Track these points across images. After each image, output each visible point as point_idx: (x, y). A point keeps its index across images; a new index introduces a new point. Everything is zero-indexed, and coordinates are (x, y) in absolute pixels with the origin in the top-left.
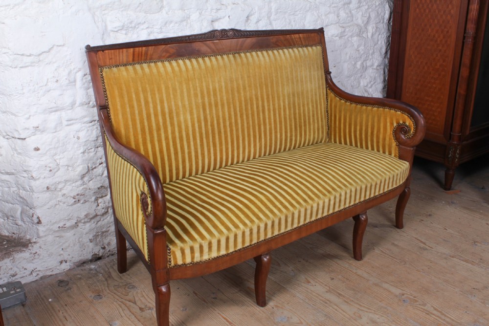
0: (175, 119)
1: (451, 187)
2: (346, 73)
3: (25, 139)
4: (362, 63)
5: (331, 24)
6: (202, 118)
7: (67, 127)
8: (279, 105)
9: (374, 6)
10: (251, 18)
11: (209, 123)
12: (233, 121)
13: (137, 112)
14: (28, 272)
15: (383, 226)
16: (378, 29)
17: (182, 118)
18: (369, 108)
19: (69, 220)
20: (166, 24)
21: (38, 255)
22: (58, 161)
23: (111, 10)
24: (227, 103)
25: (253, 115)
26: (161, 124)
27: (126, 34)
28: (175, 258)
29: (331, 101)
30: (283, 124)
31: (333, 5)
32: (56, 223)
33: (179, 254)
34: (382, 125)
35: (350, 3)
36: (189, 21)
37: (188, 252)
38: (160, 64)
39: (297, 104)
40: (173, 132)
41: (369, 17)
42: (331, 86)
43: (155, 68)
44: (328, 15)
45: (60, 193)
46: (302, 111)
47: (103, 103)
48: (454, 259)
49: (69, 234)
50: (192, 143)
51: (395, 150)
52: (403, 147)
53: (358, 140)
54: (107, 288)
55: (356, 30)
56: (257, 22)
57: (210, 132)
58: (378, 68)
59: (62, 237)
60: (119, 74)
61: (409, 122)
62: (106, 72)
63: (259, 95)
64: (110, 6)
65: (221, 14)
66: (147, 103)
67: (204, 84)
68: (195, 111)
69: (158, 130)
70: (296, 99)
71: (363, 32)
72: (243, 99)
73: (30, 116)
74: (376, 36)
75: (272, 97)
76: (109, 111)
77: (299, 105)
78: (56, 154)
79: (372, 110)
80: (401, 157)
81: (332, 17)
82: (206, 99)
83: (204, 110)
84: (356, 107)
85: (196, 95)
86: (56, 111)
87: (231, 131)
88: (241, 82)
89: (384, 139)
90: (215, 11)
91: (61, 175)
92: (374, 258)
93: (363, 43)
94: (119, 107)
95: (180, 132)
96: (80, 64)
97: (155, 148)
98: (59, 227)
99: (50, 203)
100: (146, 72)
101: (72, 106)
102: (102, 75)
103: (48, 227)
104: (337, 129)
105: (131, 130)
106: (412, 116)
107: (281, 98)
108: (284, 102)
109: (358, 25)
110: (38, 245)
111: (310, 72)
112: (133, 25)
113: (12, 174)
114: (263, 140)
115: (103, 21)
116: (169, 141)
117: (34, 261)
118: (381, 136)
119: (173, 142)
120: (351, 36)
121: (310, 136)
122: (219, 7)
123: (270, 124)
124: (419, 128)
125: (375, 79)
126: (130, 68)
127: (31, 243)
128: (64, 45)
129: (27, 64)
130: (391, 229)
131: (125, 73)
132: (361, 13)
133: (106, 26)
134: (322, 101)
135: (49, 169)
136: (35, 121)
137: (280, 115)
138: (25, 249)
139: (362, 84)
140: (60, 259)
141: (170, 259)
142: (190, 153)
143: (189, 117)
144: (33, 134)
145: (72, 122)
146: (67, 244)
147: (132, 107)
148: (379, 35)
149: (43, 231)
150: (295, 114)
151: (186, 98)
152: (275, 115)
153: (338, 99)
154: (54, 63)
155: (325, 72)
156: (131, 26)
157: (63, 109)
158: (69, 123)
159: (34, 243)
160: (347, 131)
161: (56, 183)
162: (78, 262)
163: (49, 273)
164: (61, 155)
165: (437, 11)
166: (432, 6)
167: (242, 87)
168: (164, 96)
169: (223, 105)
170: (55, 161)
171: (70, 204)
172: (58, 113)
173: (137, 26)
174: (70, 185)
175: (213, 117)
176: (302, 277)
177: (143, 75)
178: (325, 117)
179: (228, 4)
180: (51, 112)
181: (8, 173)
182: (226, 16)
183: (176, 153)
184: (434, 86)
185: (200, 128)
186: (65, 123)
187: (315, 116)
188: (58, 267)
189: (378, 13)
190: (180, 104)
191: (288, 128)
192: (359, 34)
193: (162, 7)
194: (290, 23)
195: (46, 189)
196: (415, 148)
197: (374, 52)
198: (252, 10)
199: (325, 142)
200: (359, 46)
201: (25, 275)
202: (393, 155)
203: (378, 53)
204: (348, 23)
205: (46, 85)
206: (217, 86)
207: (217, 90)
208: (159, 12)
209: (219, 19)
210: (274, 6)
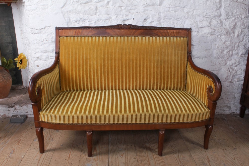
0: (88, 62)
2: (215, 56)
3: (34, 61)
4: (229, 51)
5: (204, 27)
6: (103, 64)
8: (150, 65)
9: (240, 18)
10: (147, 20)
11: (106, 67)
13: (71, 57)
16: (243, 32)
17: (92, 63)
20: (98, 20)
23: (72, 13)
24: (118, 59)
25: (133, 68)
26: (81, 64)
27: (79, 24)
29: (188, 68)
30: (152, 75)
31: (206, 17)
33: (43, 117)
35: (220, 15)
36: (111, 20)
38: (87, 38)
39: (163, 66)
40: (86, 68)
41: (236, 24)
42: (190, 60)
43: (84, 39)
44: (203, 22)
46: (166, 71)
50: (96, 75)
55: (224, 31)
57: (106, 71)
58: (243, 56)
60: (66, 40)
61: (213, 86)
62: (61, 39)
63: (138, 58)
64: (71, 11)
66: (76, 53)
67: (106, 49)
68: (99, 61)
69: (79, 66)
70: (163, 64)
71: (231, 33)
72: (128, 59)
73: (36, 53)
74: (241, 37)
75: (146, 61)
76: (59, 54)
79: (200, 76)
81: (205, 23)
82: (106, 56)
84: (195, 73)
86: (46, 52)
87: (119, 73)
88: (128, 51)
90: (125, 16)
93: (230, 40)
95: (90, 69)
97: (77, 74)
100: (79, 40)
102: (59, 39)
104: (188, 84)
106: (215, 83)
107: (152, 62)
108: (154, 64)
109: (225, 29)
111: (175, 51)
112: (82, 20)
114: (138, 81)
115: (68, 17)
116: (84, 72)
118: (201, 92)
119: (86, 73)
120: (221, 35)
121: (171, 85)
122: (127, 14)
123: (143, 74)
125: (239, 62)
126: (72, 38)
128: (50, 26)
129: (36, 33)
131: (69, 40)
132: (229, 22)
133: (70, 20)
134: (183, 67)
136: (38, 55)
137: (150, 70)
139: (228, 64)
141: (40, 117)
142: (94, 79)
143: (95, 63)
144: (37, 60)
148: (244, 36)
150: (161, 72)
151: (95, 54)
152: (147, 70)
153: (191, 67)
154: (47, 33)
156: (81, 20)
157: (48, 52)
158: (52, 58)
160: (191, 86)
167: (128, 53)
168: (85, 51)
169: (115, 60)
172: (47, 53)
173: (84, 21)
175: (109, 65)
177: (77, 41)
179: (134, 13)
180: (44, 52)
182: (131, 18)
183: (87, 78)
185: (101, 69)
186: (50, 58)
190: (92, 56)
191: (156, 78)
192: (227, 34)
193: (96, 13)
194: (173, 24)
197: (238, 46)
198: (148, 16)
200: (225, 42)
202: (206, 104)
203: (243, 47)
204: (218, 27)
205: (43, 41)
206: (113, 51)
207: (113, 52)
208: (95, 15)
209: (128, 19)
210: (162, 15)
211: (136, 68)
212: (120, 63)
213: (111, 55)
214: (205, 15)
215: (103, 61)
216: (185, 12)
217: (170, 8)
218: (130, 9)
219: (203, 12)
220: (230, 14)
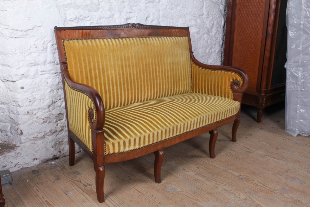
0: (106, 72)
1: (261, 120)
2: (201, 55)
3: (15, 81)
4: (209, 50)
5: (192, 26)
6: (121, 73)
7: (41, 76)
8: (165, 69)
9: (216, 18)
10: (148, 19)
11: (125, 77)
12: (139, 76)
13: (83, 67)
14: (13, 165)
15: (224, 140)
16: (218, 31)
17: (109, 73)
18: (216, 71)
19: (39, 133)
20: (100, 18)
21: (20, 154)
22: (35, 96)
23: (70, 8)
24: (136, 65)
25: (150, 74)
26: (97, 75)
27: (77, 23)
28: (109, 149)
29: (194, 68)
30: (167, 80)
31: (194, 15)
32: (31, 134)
33: (111, 147)
34: (223, 81)
35: (203, 15)
36: (113, 18)
37: (116, 145)
38: (97, 40)
39: (174, 69)
40: (104, 81)
41: (213, 23)
42: (193, 60)
43: (94, 42)
44: (191, 21)
45: (35, 116)
46: (177, 73)
47: (64, 61)
48: (267, 157)
49: (39, 142)
50: (115, 88)
51: (231, 95)
52: (236, 93)
53: (210, 91)
54: (63, 174)
55: (206, 30)
56: (152, 21)
57: (126, 81)
58: (218, 53)
59: (35, 144)
60: (74, 44)
61: (239, 79)
62: (66, 43)
63: (154, 62)
64: (69, 5)
65: (131, 15)
66: (89, 62)
67: (123, 53)
68: (117, 69)
69: (96, 78)
70: (174, 66)
71: (210, 32)
72: (144, 64)
73: (19, 67)
74: (217, 35)
75: (161, 64)
76: (67, 65)
77: (176, 69)
78: (33, 92)
79: (217, 73)
80: (235, 99)
81: (193, 22)
82: (124, 62)
83: (122, 68)
84: (208, 72)
85: (118, 59)
86: (35, 65)
87: (138, 82)
88: (143, 54)
89: (225, 89)
90: (128, 13)
91: (36, 105)
92: (221, 157)
93: (210, 38)
94: (73, 64)
95: (108, 80)
96: (50, 38)
98: (34, 137)
99: (29, 122)
100: (89, 44)
101: (44, 63)
102: (63, 44)
103: (27, 137)
104: (197, 85)
105: (80, 77)
106: (241, 75)
107: (166, 65)
108: (167, 67)
109: (207, 28)
110: (20, 148)
111: (182, 51)
112: (82, 18)
113: (6, 104)
114: (155, 89)
115: (64, 14)
116: (102, 86)
117: (17, 158)
118: (223, 88)
119: (104, 86)
120: (204, 34)
121: (182, 88)
122: (131, 11)
123: (160, 80)
124: (245, 82)
125: (216, 59)
126: (80, 41)
127: (16, 146)
128: (41, 26)
129: (19, 36)
130: (230, 142)
131: (77, 44)
132: (208, 21)
133: (66, 17)
134: (189, 68)
135: (29, 101)
136: (22, 71)
137: (165, 74)
138: (12, 150)
139: (209, 62)
140: (33, 157)
141: (106, 150)
142: (114, 93)
143: (113, 72)
144: (21, 78)
145: (44, 73)
146: (38, 148)
147: (81, 64)
148: (219, 34)
149: (23, 139)
150: (173, 75)
151: (112, 61)
152: (162, 74)
153: (198, 67)
154: (35, 36)
155: (190, 52)
156: (80, 18)
157: (39, 64)
158: (42, 73)
159: (18, 146)
160: (203, 85)
161: (33, 109)
162: (44, 160)
163: (26, 166)
164: (37, 92)
165: (251, 20)
166: (248, 18)
167: (144, 57)
168: (100, 58)
169: (133, 66)
170: (33, 96)
171: (41, 123)
172: (36, 67)
173: (84, 19)
174: (41, 111)
175: (127, 73)
176: (181, 167)
177: (88, 46)
178: (190, 78)
179: (136, 10)
180: (32, 66)
181: (3, 103)
182: (134, 16)
184: (250, 62)
185: (120, 79)
186: (40, 73)
187: (185, 76)
188: (32, 163)
189: (218, 22)
190: (109, 64)
191: (170, 82)
192: (208, 33)
193: (99, 9)
194: (170, 24)
195: (26, 113)
196: (243, 94)
197: (215, 44)
198: (149, 14)
199: (190, 92)
200: (207, 40)
201: (11, 167)
202: (230, 98)
203: (218, 45)
204: (202, 26)
205: (29, 49)
206: (130, 55)
207: (130, 57)
208: (97, 11)
209: (131, 18)
210: (161, 13)
211: (153, 74)
212: (138, 69)
213: (129, 60)
214: (193, 14)
215: (121, 69)
216: (178, 11)
217: (167, 6)
218: (132, 5)
219: (192, 11)
220: (210, 13)
